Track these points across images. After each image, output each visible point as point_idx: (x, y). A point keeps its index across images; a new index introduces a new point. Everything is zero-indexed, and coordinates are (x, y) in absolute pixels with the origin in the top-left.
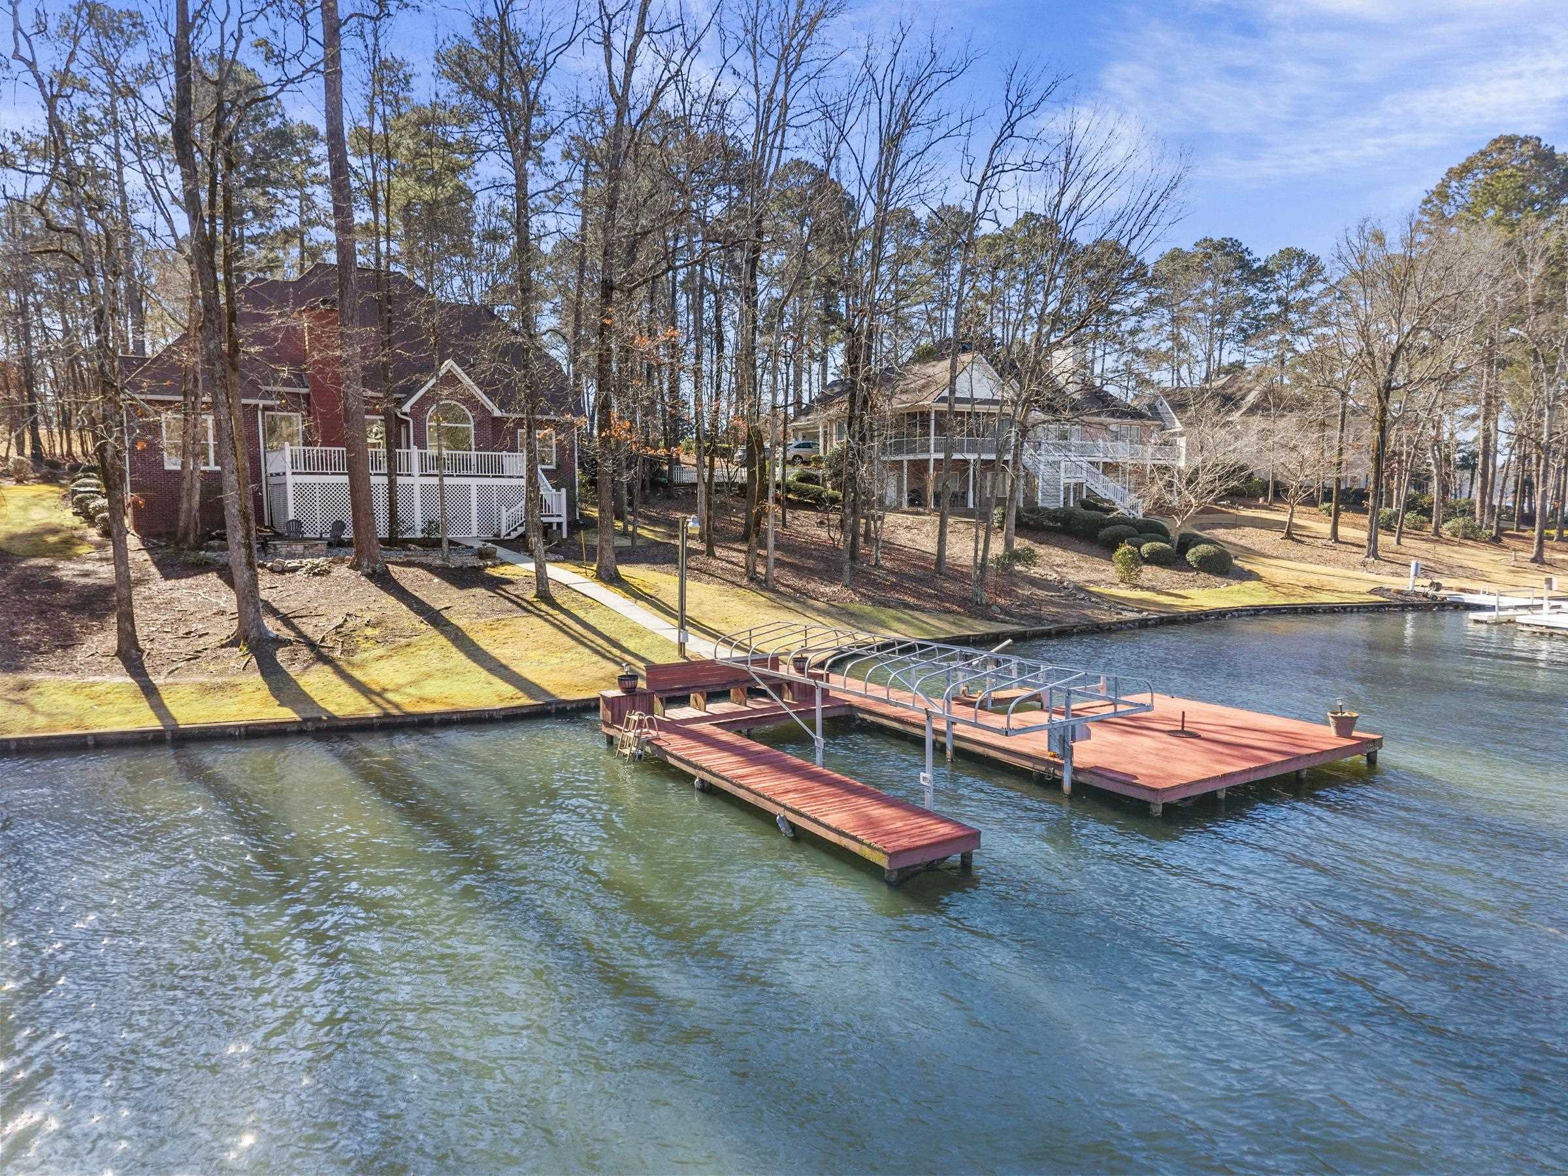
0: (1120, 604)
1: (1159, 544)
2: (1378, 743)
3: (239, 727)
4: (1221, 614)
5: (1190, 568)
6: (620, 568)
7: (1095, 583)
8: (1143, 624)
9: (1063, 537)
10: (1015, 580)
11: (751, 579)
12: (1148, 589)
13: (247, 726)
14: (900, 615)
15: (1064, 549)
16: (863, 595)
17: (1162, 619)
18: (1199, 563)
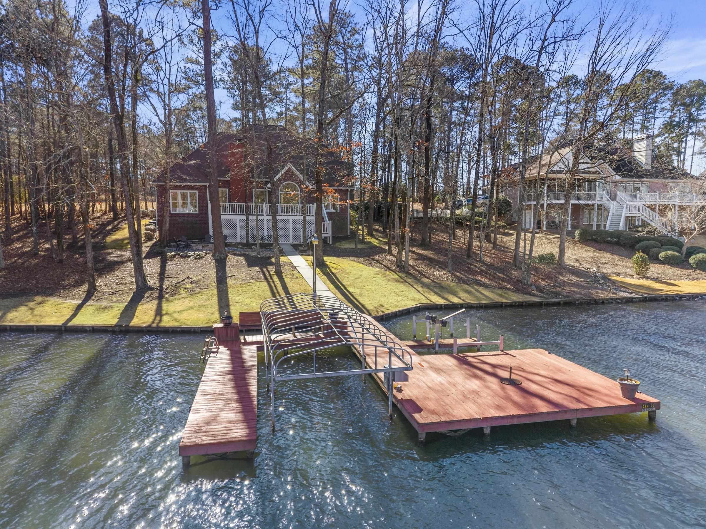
0: (625, 286)
1: (670, 253)
2: (658, 405)
3: (89, 327)
4: (692, 297)
5: (691, 267)
6: (326, 259)
7: (618, 274)
8: (629, 301)
9: (616, 247)
10: (562, 271)
11: (398, 266)
12: (651, 279)
13: (93, 327)
14: (470, 289)
15: (613, 254)
16: (456, 277)
17: (646, 298)
18: (697, 264)
